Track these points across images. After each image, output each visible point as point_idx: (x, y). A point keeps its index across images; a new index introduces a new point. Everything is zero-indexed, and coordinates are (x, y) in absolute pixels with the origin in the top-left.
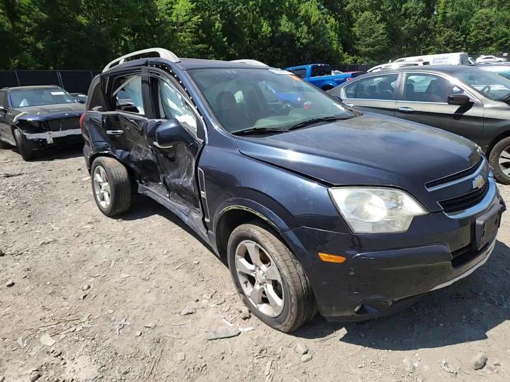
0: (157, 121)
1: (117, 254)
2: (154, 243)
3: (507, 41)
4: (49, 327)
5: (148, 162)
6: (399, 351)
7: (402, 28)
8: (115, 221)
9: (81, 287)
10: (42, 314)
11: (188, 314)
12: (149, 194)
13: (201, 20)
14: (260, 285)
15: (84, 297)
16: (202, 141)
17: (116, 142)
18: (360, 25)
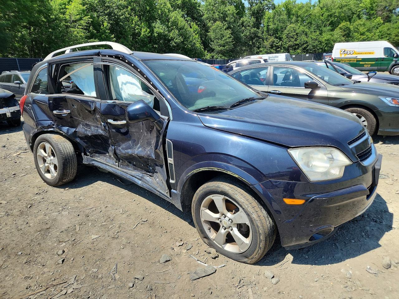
0: (110, 102)
1: (78, 219)
2: (109, 206)
3: (308, 46)
4: (39, 294)
5: (97, 137)
6: (335, 264)
7: (242, 35)
8: (62, 190)
9: (55, 253)
10: (26, 284)
11: (167, 261)
12: (96, 164)
13: (91, 20)
14: (225, 229)
15: (63, 261)
16: (167, 118)
17: (61, 121)
18: (214, 31)
